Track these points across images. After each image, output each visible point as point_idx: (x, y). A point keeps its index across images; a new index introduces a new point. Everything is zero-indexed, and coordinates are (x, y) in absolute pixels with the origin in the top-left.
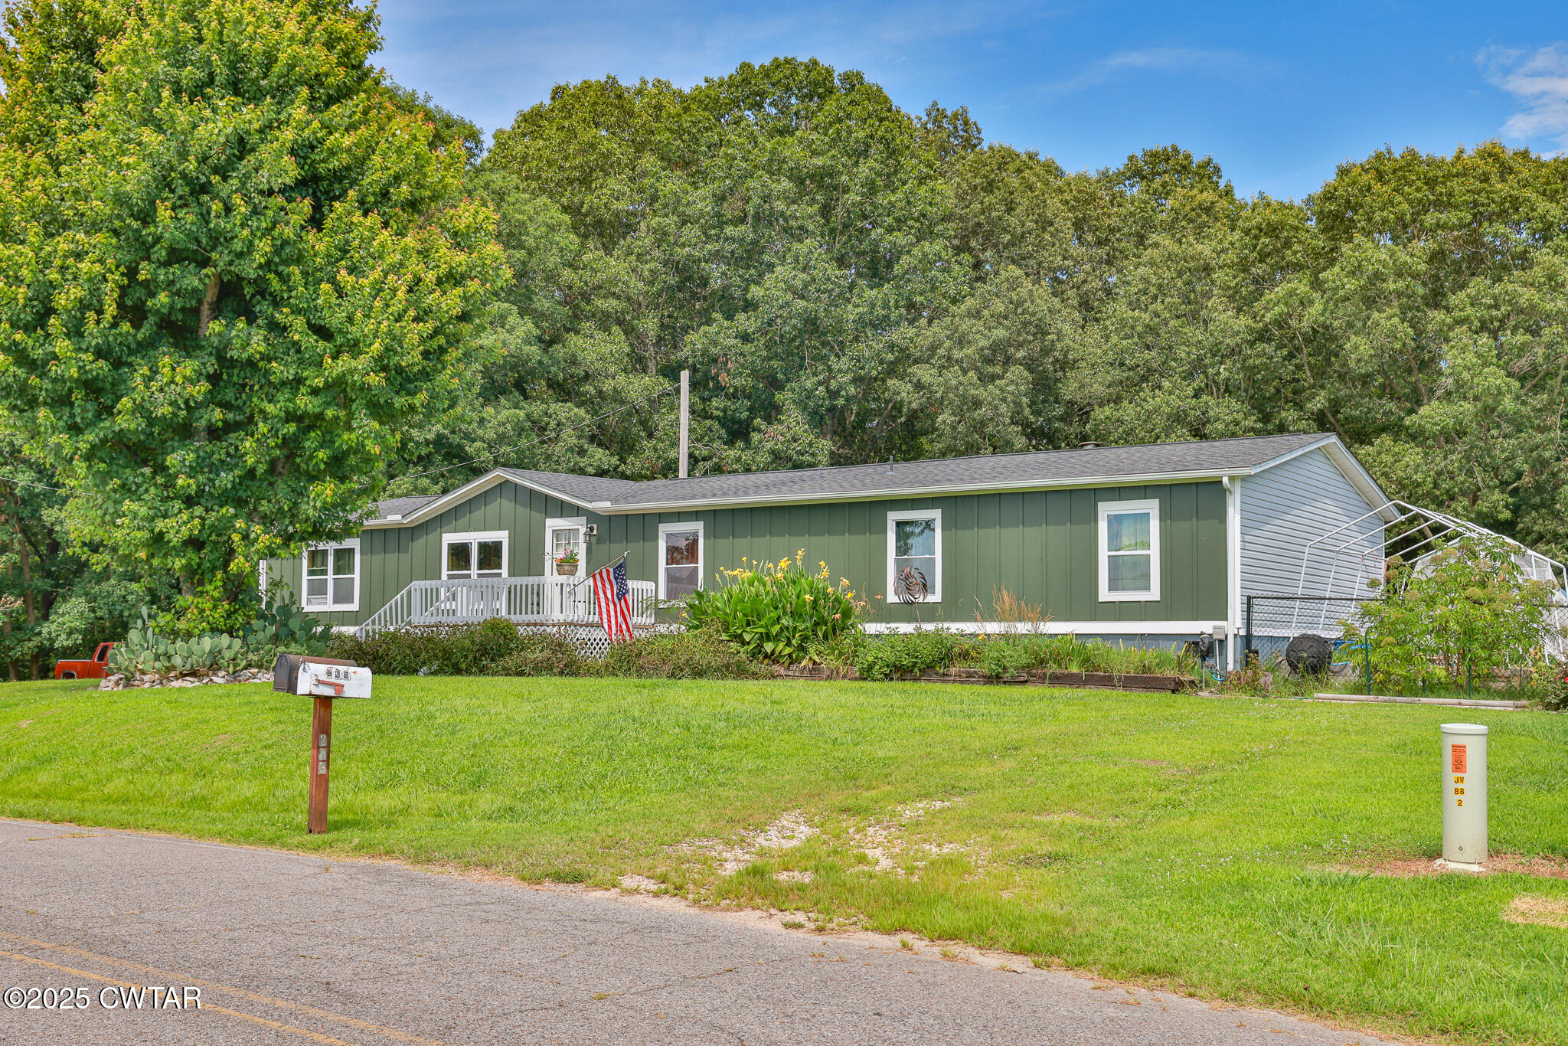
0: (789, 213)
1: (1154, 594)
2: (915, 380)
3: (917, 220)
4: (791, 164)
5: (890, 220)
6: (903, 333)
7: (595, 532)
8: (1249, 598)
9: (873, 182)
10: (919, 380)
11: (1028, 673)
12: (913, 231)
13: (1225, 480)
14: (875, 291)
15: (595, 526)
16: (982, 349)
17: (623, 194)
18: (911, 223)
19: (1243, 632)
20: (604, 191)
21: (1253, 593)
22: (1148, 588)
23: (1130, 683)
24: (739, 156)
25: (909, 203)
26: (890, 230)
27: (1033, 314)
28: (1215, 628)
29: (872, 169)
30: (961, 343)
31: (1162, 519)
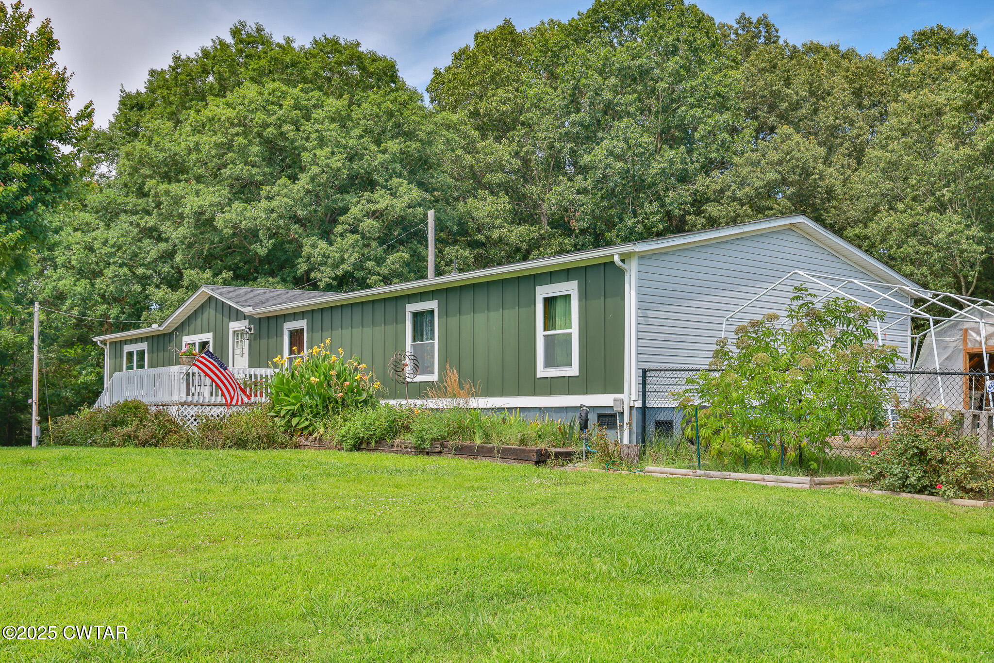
0: (615, 101)
1: (574, 370)
2: (707, 215)
3: (713, 98)
4: (617, 65)
5: (691, 100)
6: (701, 183)
7: (252, 332)
8: (645, 372)
9: (678, 72)
10: (710, 215)
11: (442, 445)
12: (710, 107)
13: (616, 259)
14: (674, 152)
15: (252, 326)
16: (757, 188)
17: (509, 100)
18: (709, 100)
19: (639, 404)
20: (495, 98)
21: (646, 366)
22: (570, 365)
23: (507, 454)
24: (580, 63)
25: (706, 86)
26: (692, 106)
27: (799, 160)
28: (615, 400)
29: (676, 63)
30: (742, 184)
31: (580, 300)
